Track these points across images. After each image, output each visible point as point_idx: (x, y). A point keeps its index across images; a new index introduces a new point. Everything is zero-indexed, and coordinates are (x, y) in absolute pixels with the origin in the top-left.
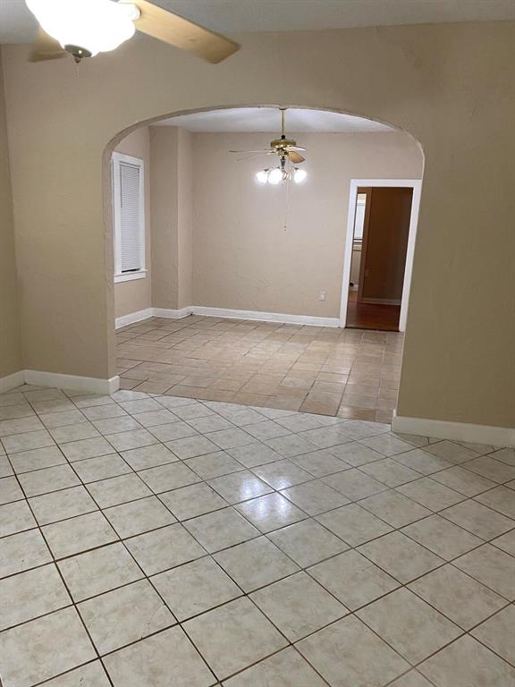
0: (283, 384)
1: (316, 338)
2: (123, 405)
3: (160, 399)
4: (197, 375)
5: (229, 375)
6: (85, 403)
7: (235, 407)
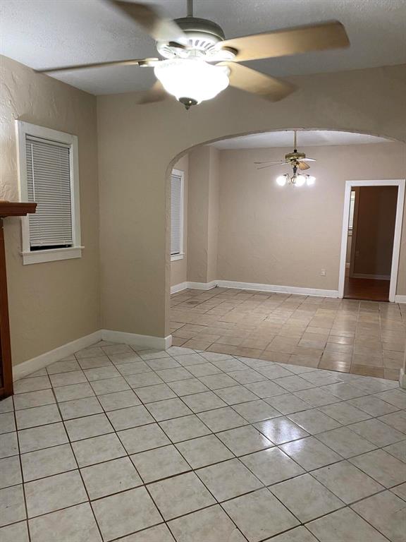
0: (300, 345)
1: (321, 306)
2: (177, 358)
3: (203, 354)
4: (228, 335)
5: (254, 336)
6: (147, 356)
7: (264, 363)
